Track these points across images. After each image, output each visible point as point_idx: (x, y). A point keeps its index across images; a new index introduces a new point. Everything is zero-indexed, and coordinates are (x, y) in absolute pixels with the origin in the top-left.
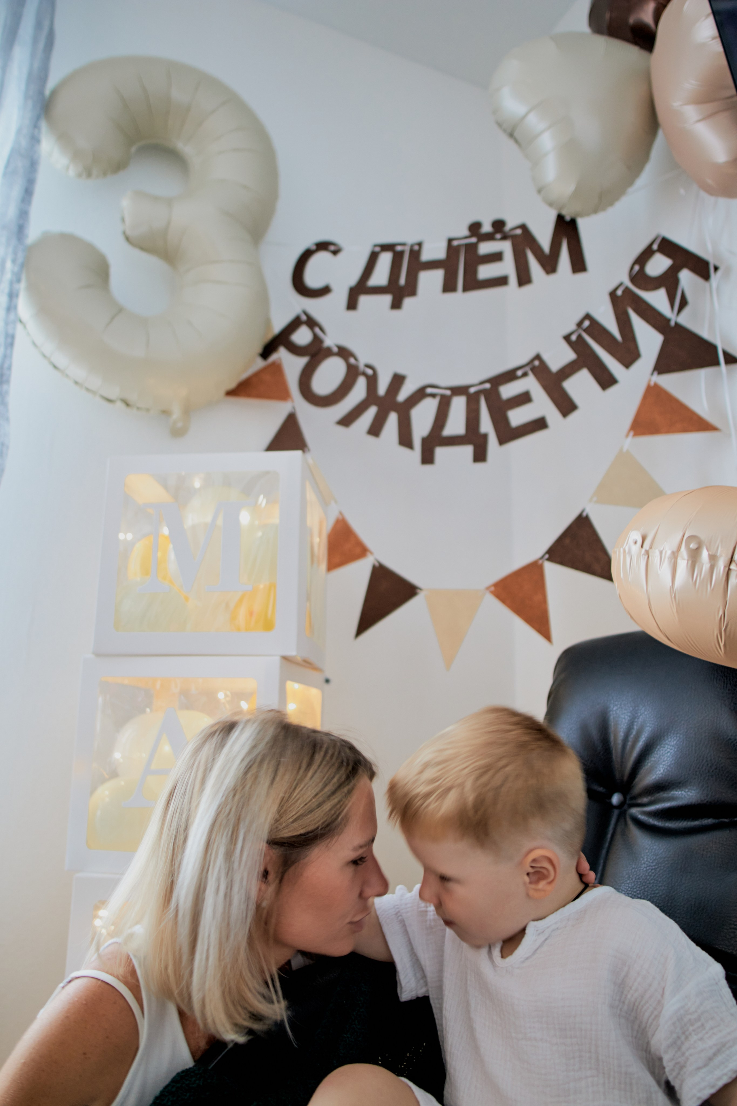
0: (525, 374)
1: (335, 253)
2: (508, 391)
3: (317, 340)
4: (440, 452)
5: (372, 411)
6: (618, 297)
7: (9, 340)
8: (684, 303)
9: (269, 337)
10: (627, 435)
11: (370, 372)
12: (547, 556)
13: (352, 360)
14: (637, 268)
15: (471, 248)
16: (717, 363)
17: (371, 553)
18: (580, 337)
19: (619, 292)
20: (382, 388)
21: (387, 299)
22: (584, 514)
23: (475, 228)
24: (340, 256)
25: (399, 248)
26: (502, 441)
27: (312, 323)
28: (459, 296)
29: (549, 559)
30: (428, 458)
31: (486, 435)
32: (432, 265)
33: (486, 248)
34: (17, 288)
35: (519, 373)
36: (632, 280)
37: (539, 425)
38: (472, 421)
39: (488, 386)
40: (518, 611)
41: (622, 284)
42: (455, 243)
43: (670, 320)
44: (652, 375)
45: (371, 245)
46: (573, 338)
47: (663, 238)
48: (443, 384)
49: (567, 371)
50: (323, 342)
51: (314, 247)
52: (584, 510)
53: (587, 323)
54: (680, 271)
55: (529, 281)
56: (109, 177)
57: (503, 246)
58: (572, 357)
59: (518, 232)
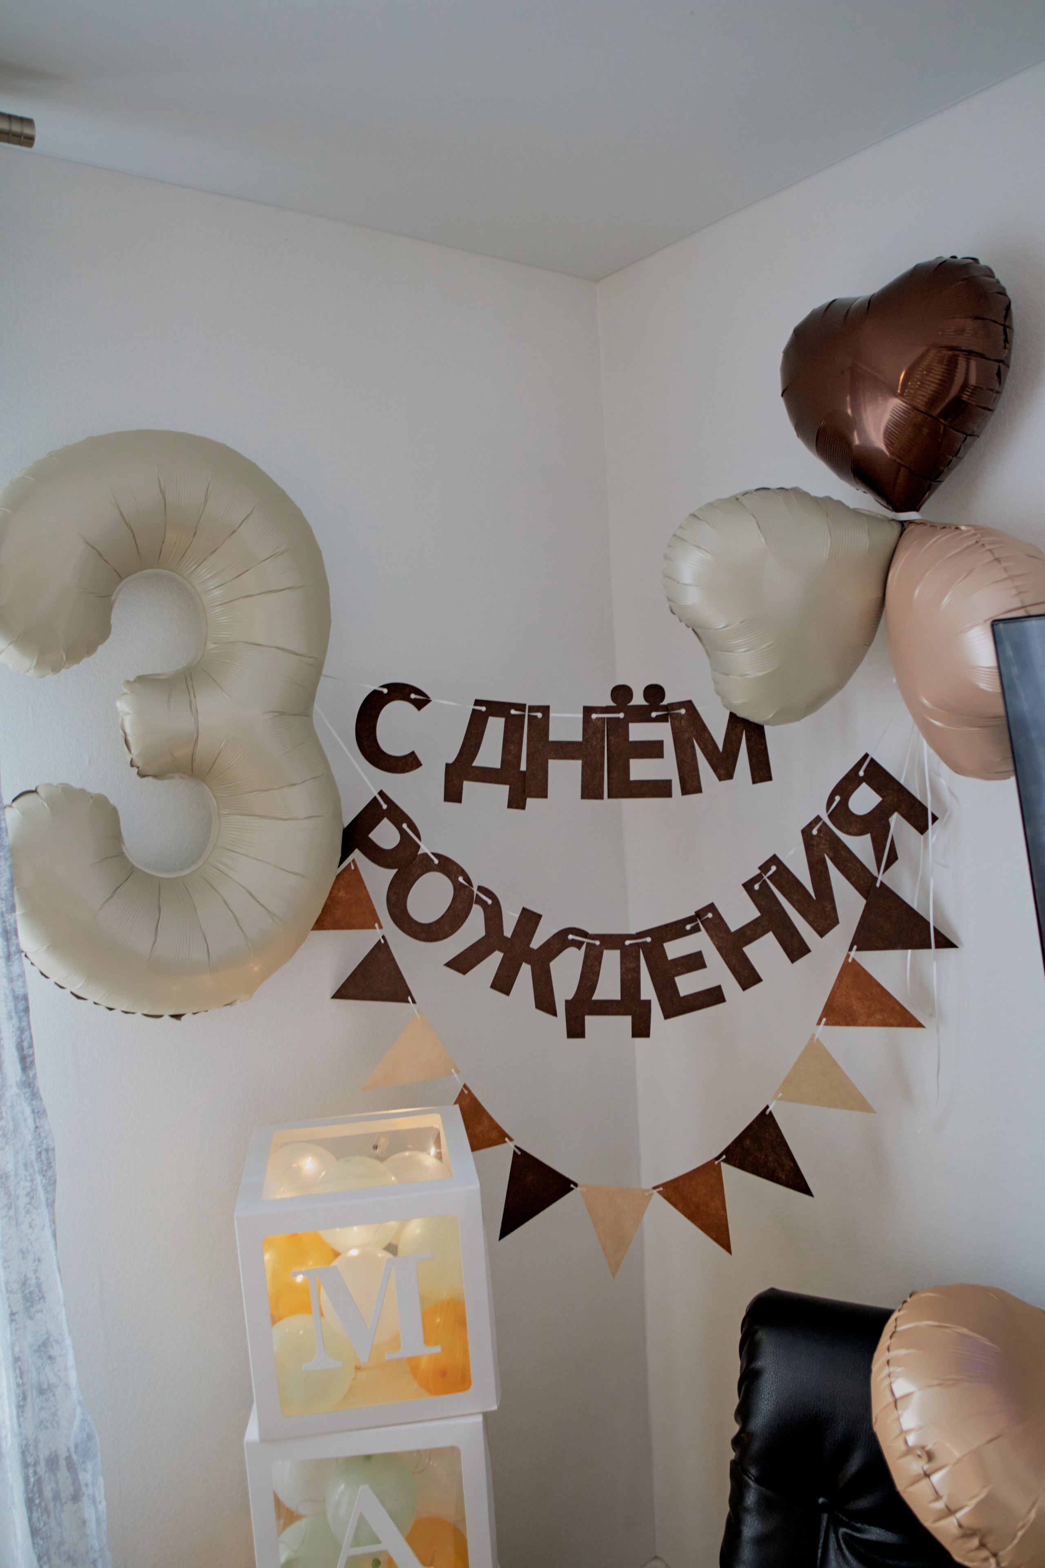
0: (696, 929)
1: (421, 703)
2: (675, 949)
3: (408, 844)
5: (496, 957)
6: (813, 837)
8: (893, 857)
10: (819, 1023)
11: (490, 902)
12: (724, 1157)
13: (461, 879)
14: (838, 798)
15: (619, 729)
16: (927, 945)
17: (511, 1139)
18: (764, 885)
19: (815, 832)
20: (509, 926)
21: (503, 791)
22: (768, 1112)
23: (621, 693)
24: (427, 708)
25: (513, 712)
26: (669, 1013)
27: (398, 816)
28: (607, 803)
29: (727, 1161)
30: (575, 1030)
31: (648, 1003)
32: (565, 750)
33: (638, 732)
34: (12, 921)
35: (688, 927)
36: (830, 816)
37: (714, 996)
38: (630, 983)
39: (649, 940)
40: (692, 1217)
41: (818, 819)
42: (594, 716)
43: (875, 879)
44: (851, 949)
45: (473, 703)
46: (757, 887)
47: (872, 759)
48: (591, 931)
49: (749, 933)
50: (419, 847)
51: (385, 691)
52: (767, 1107)
53: (774, 868)
54: (891, 814)
55: (698, 790)
56: (85, 661)
57: (662, 732)
58: (754, 913)
59: (683, 711)
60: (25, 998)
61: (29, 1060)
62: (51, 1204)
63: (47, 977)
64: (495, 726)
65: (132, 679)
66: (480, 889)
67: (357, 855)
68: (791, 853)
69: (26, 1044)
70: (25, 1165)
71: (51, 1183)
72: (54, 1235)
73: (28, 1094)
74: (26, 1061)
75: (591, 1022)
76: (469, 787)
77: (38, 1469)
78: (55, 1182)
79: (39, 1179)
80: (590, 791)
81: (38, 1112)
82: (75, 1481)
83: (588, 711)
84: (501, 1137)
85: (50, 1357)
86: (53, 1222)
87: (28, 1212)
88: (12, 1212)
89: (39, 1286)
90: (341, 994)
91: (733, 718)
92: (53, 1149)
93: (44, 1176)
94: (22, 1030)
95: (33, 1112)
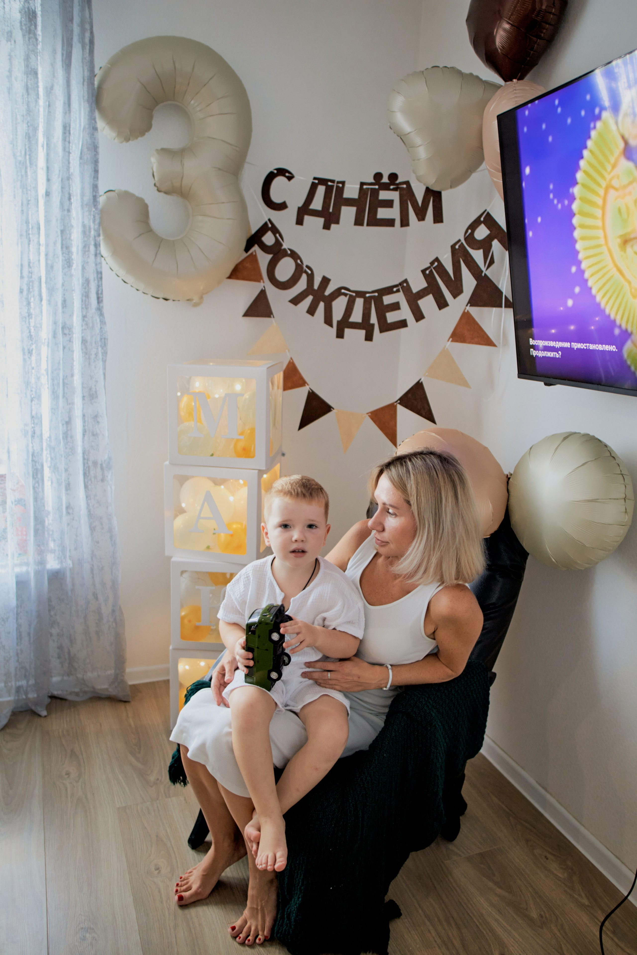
0: (398, 291)
1: (290, 178)
2: (388, 300)
3: (278, 244)
4: (348, 332)
5: (310, 298)
6: (456, 249)
7: (99, 276)
8: (492, 262)
9: (249, 236)
10: (448, 341)
11: (310, 272)
12: (399, 401)
13: (299, 261)
14: (470, 231)
15: (375, 193)
16: (501, 307)
17: (308, 385)
18: (431, 272)
19: (457, 247)
20: (316, 284)
21: (321, 221)
22: (420, 382)
23: (378, 176)
24: (293, 181)
25: (330, 183)
26: (381, 331)
27: (275, 230)
28: (365, 229)
29: (400, 404)
30: (340, 335)
31: (373, 325)
32: (350, 202)
33: (384, 195)
34: (98, 240)
35: (395, 289)
36: (466, 239)
37: (403, 324)
38: (366, 315)
39: (376, 294)
40: (381, 429)
41: (459, 241)
42: (365, 187)
43: (482, 272)
44: (467, 306)
45: (312, 178)
46: (427, 272)
47: (488, 213)
48: (352, 288)
49: (421, 294)
50: (281, 245)
51: (275, 172)
52: (420, 379)
53: (436, 264)
54: (493, 240)
55: (407, 225)
56: (140, 139)
57: (394, 196)
58: (425, 285)
59: (405, 186)
60: (101, 273)
61: (100, 299)
62: (104, 361)
63: (112, 270)
64: (321, 190)
65: (159, 148)
66: (307, 267)
67: (256, 248)
68: (446, 256)
69: (100, 292)
70: (95, 342)
71: (105, 353)
72: (104, 374)
73: (99, 313)
74: (99, 300)
75: (347, 331)
76: (307, 219)
77: (89, 462)
78: (107, 353)
79: (100, 349)
80: (358, 222)
81: (102, 322)
82: (103, 474)
83: (362, 184)
84: (303, 383)
85: (98, 422)
86: (104, 368)
87: (95, 361)
88: (87, 356)
89: (96, 392)
90: (246, 314)
91: (428, 190)
92: (107, 339)
93: (102, 348)
94: (98, 286)
95: (100, 321)
